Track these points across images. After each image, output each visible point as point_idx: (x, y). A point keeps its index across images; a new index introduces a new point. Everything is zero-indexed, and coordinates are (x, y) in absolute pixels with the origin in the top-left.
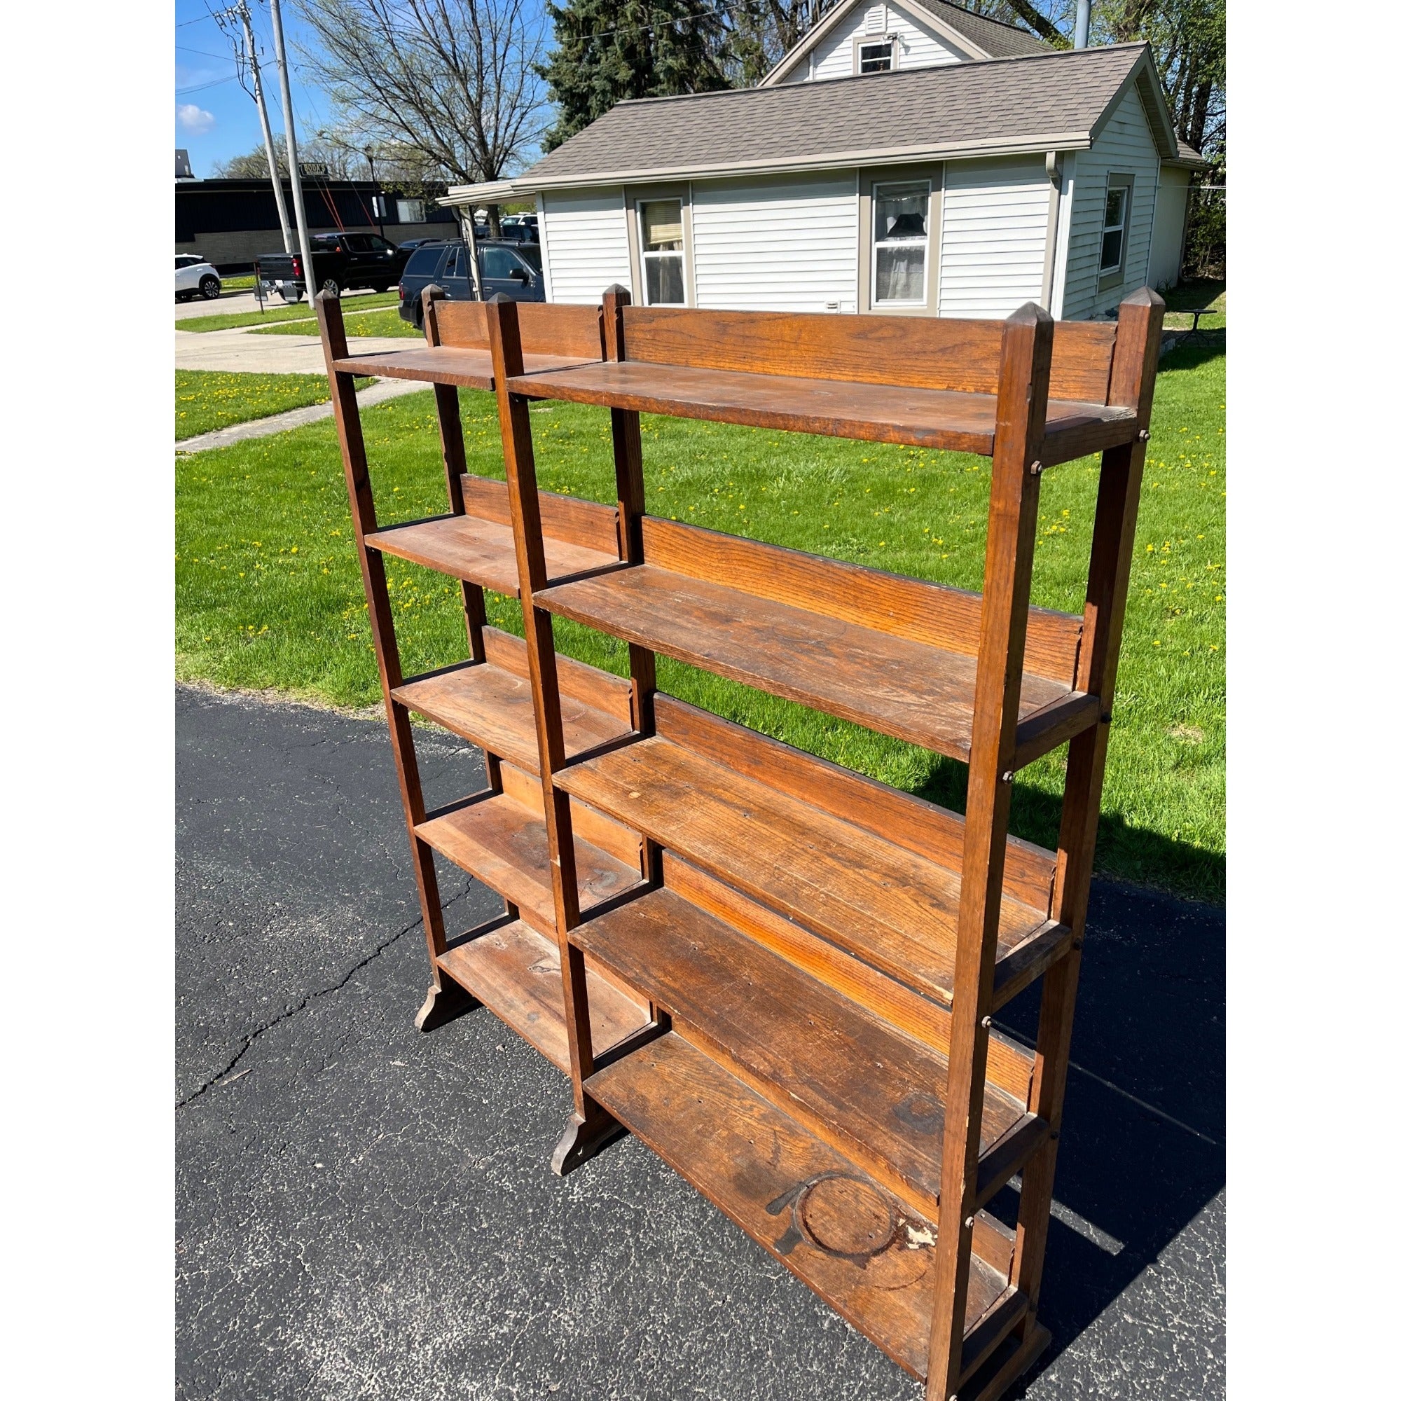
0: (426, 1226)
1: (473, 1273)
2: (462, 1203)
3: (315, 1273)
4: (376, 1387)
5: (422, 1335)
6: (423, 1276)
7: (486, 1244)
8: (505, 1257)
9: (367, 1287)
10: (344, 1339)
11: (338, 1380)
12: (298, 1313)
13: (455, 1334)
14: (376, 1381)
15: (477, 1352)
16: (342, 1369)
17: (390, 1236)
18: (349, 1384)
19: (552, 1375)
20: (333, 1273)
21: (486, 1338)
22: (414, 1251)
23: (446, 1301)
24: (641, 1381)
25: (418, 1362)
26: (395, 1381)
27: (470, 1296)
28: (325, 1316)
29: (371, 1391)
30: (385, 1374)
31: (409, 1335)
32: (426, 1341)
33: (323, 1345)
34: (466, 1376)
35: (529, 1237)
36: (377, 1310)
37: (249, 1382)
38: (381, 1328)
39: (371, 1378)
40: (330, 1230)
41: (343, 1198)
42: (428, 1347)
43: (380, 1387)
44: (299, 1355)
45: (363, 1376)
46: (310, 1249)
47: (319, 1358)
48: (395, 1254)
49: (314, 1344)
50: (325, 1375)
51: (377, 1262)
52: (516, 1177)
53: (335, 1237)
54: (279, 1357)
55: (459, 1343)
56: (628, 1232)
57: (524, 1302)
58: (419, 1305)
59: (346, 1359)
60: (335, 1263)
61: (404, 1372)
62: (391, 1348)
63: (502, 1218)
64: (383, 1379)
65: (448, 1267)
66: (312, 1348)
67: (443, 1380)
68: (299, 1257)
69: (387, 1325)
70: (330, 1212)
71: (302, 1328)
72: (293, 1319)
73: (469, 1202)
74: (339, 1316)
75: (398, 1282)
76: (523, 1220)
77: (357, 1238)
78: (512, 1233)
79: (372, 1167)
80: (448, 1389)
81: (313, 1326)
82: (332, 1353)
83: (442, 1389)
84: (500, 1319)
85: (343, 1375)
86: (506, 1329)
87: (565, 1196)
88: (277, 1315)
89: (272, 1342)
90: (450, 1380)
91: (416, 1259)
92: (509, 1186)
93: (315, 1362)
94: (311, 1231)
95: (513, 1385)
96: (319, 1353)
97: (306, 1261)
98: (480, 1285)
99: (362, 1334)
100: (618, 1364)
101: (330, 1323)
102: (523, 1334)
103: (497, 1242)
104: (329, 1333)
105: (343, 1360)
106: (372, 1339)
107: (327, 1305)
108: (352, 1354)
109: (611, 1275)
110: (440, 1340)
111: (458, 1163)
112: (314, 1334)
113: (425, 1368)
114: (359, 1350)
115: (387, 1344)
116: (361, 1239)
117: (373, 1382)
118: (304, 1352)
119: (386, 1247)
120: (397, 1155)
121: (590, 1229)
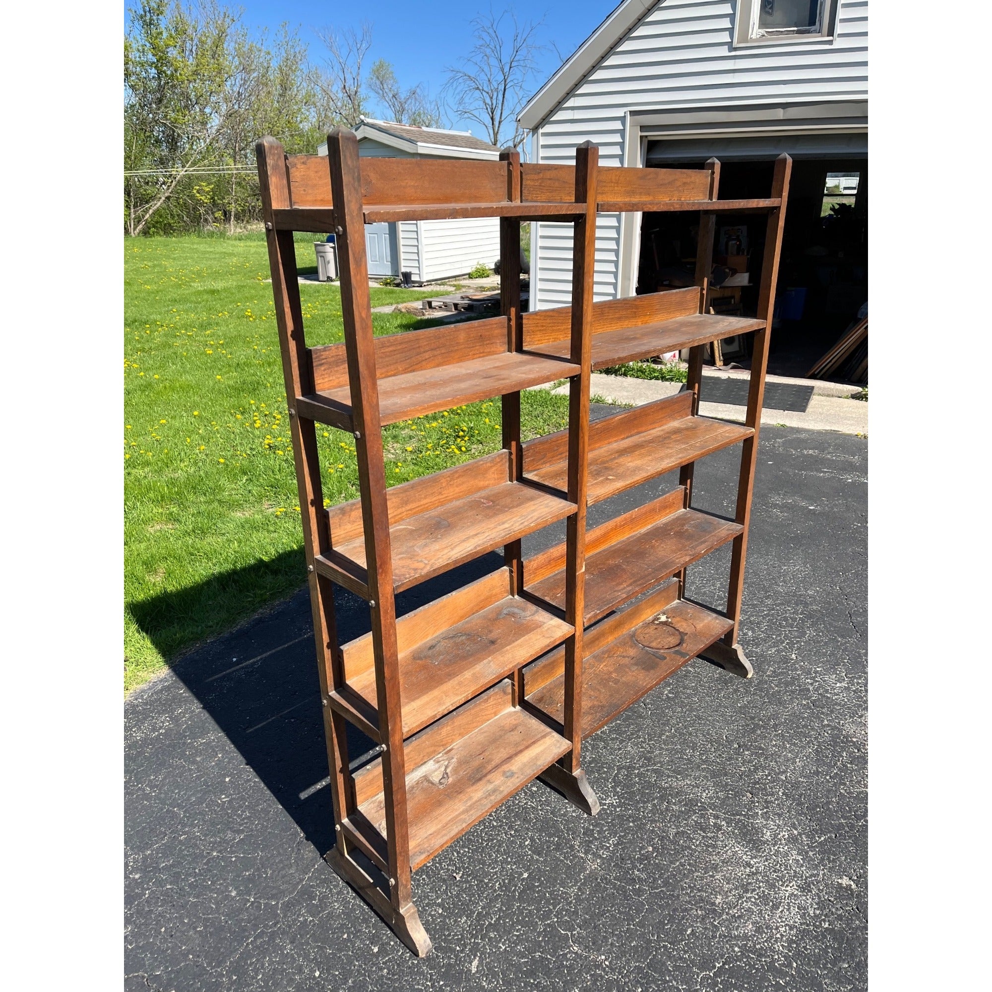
0: (661, 887)
1: (690, 848)
2: (634, 867)
3: (722, 956)
4: (791, 885)
5: (745, 868)
6: (702, 879)
7: (665, 844)
8: (673, 831)
9: (721, 915)
10: (766, 916)
11: (797, 910)
12: (760, 955)
13: (737, 849)
14: (787, 886)
15: (745, 835)
16: (788, 910)
17: (675, 910)
18: (797, 902)
19: (743, 796)
20: (718, 942)
21: (733, 833)
22: (683, 889)
23: (715, 859)
24: (730, 759)
25: (765, 865)
26: (783, 875)
27: (708, 846)
28: (755, 936)
29: (795, 887)
30: (780, 883)
31: (749, 875)
32: (748, 865)
33: (777, 928)
34: (762, 837)
35: (654, 821)
36: (737, 901)
37: (825, 968)
38: (749, 895)
39: (787, 891)
40: (681, 958)
41: (647, 958)
42: (752, 862)
43: (790, 882)
44: (790, 942)
45: (787, 895)
46: (702, 968)
47: (787, 928)
48: (689, 902)
49: (778, 936)
50: (797, 920)
51: (700, 912)
52: (604, 837)
53: (686, 952)
54: (798, 955)
55: (743, 845)
56: (637, 771)
57: (702, 816)
58: (724, 876)
59: (780, 910)
60: (710, 943)
61: (775, 871)
62: (761, 884)
63: (642, 839)
64: (784, 883)
65: (689, 864)
66: (782, 935)
67: (770, 849)
68: (712, 974)
69: (747, 891)
70: (664, 964)
71: (770, 948)
72: (766, 957)
73: (632, 863)
74: (751, 926)
75: (711, 893)
76: (641, 827)
77: (682, 934)
78: (653, 831)
79: (612, 944)
80: (774, 845)
81: (766, 941)
82: (780, 921)
83: (776, 848)
84: (719, 828)
85: (792, 908)
86: (723, 823)
87: (615, 807)
88: (768, 971)
89: (790, 965)
90: (768, 845)
91: (690, 887)
92: (613, 840)
93: (791, 929)
94: (685, 973)
95: (757, 813)
96: (783, 929)
97: (714, 967)
98: (698, 843)
99: (759, 906)
100: (724, 768)
101: (759, 930)
102: (724, 813)
103: (662, 839)
104: (766, 928)
105: (781, 912)
106: (760, 897)
107: (746, 937)
108: (775, 907)
109: (669, 776)
110: (744, 857)
111: (597, 879)
112: (771, 937)
113: (767, 860)
114: (771, 903)
115: (760, 887)
116: (682, 932)
117: (789, 888)
118: (787, 939)
119: (686, 910)
120: (595, 927)
121: (639, 790)
